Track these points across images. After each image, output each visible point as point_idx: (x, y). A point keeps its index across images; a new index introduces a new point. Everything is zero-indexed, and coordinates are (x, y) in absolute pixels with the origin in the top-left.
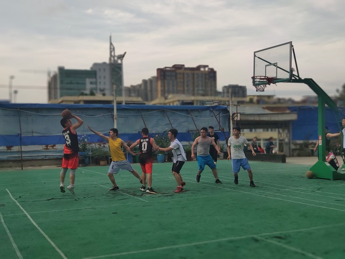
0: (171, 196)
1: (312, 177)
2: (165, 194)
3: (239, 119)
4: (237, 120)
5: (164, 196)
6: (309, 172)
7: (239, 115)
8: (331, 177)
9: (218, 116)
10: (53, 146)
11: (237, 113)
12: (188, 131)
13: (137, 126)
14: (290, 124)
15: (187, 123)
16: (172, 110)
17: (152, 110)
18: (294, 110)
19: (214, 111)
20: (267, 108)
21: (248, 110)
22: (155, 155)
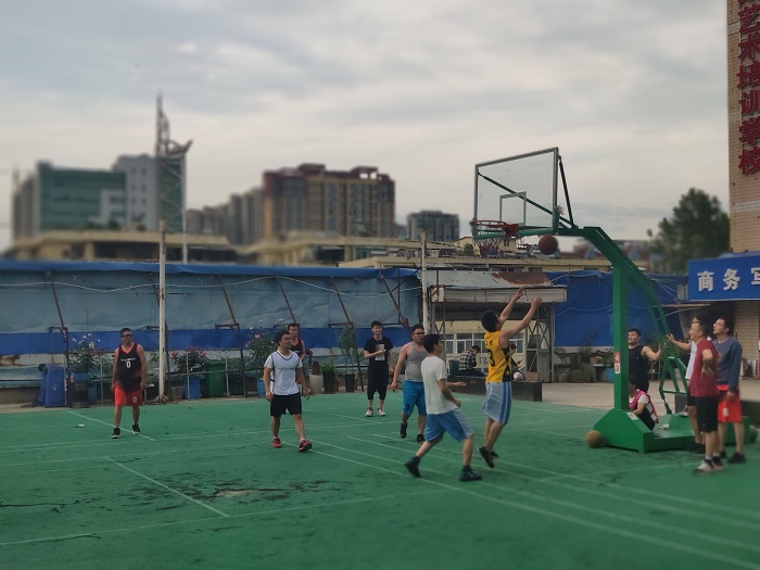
0: (282, 497)
1: (599, 443)
2: (269, 494)
3: (441, 300)
4: (437, 302)
5: (267, 498)
6: (593, 433)
7: (441, 289)
8: (640, 446)
9: (395, 294)
10: (13, 359)
11: (438, 286)
12: (330, 325)
13: (211, 312)
14: (553, 312)
15: (326, 307)
16: (293, 277)
17: (248, 277)
18: (558, 281)
19: (387, 281)
20: (502, 275)
21: (462, 279)
22: (253, 380)
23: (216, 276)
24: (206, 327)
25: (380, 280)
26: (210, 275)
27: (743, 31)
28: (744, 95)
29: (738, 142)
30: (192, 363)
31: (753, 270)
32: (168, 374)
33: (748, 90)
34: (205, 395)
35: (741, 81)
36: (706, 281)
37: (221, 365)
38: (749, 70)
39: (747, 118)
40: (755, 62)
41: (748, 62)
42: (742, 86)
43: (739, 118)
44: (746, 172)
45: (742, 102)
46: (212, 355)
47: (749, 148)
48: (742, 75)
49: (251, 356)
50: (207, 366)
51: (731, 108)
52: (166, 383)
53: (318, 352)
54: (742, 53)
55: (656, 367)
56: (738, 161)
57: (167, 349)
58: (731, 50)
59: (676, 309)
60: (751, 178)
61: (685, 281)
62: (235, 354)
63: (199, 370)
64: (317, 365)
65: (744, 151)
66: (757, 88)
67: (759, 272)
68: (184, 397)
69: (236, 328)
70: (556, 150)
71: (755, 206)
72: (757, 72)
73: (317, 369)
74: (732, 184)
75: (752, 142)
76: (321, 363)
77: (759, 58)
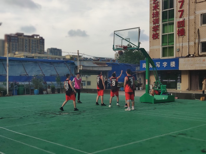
0: (80, 114)
3: (81, 69)
7: (81, 66)
8: (153, 102)
9: (69, 67)
12: (51, 75)
13: (19, 71)
14: (108, 73)
15: (50, 70)
16: (41, 62)
17: (29, 61)
18: (109, 65)
19: (67, 64)
20: (95, 63)
21: (86, 64)
22: (33, 90)
23: (20, 61)
24: (17, 75)
25: (64, 63)
26: (18, 61)
27: (154, 3)
28: (154, 19)
29: (152, 31)
30: (15, 85)
31: (156, 63)
32: (9, 88)
33: (155, 18)
34: (18, 94)
35: (153, 16)
36: (144, 65)
37: (23, 86)
38: (155, 13)
39: (154, 25)
40: (157, 11)
41: (155, 11)
42: (153, 17)
43: (153, 25)
44: (154, 39)
45: (153, 21)
46: (20, 83)
47: (155, 33)
48: (153, 14)
49: (32, 83)
50: (19, 86)
51: (150, 23)
52: (9, 91)
53: (48, 83)
54: (154, 9)
56: (152, 36)
57: (9, 81)
58: (151, 8)
59: (135, 73)
60: (155, 40)
61: (139, 66)
62: (27, 83)
63: (16, 87)
64: (49, 86)
65: (153, 34)
66: (157, 18)
67: (158, 63)
68: (13, 95)
69: (27, 75)
70: (139, 28)
71: (156, 47)
72: (157, 14)
73: (49, 87)
74: (150, 42)
75: (155, 31)
76: (51, 86)
77: (158, 10)
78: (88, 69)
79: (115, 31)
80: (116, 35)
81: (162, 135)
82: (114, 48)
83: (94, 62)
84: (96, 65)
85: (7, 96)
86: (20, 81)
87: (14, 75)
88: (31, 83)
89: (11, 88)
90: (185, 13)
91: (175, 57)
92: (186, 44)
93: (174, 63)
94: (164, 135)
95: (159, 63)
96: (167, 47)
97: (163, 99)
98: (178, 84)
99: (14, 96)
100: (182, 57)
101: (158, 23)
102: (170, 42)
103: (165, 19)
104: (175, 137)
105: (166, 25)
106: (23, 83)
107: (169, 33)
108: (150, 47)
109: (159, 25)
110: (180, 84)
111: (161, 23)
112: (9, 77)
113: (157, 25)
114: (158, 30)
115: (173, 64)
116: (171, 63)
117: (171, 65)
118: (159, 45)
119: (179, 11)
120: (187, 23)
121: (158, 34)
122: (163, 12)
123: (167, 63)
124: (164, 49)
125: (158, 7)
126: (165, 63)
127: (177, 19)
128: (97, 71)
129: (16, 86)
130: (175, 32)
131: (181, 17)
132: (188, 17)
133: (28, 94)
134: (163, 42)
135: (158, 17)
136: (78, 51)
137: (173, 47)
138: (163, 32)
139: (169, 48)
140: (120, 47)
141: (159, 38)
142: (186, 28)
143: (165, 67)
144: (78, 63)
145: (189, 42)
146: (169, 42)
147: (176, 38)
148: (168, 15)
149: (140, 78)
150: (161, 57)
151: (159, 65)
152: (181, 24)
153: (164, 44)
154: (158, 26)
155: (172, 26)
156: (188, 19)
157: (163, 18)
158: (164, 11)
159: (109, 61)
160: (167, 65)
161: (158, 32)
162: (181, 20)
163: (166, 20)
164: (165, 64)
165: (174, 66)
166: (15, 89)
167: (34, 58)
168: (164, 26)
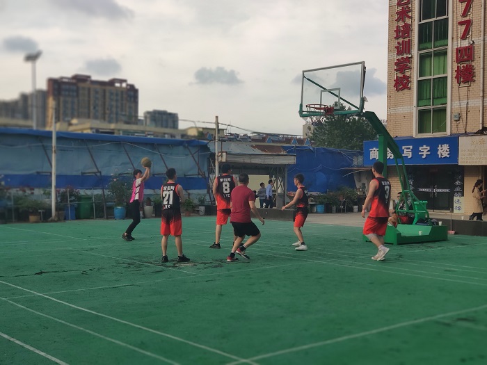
0: (220, 267)
3: (224, 160)
7: (224, 154)
8: (395, 242)
11: (222, 152)
12: (154, 175)
13: (81, 164)
14: (286, 169)
16: (131, 143)
17: (103, 141)
18: (290, 151)
19: (190, 148)
20: (257, 147)
21: (234, 148)
22: (111, 208)
23: (82, 140)
24: (75, 173)
25: (184, 146)
26: (78, 139)
27: (399, 4)
28: (398, 43)
29: (393, 71)
30: (71, 196)
31: (403, 147)
32: (56, 203)
33: (401, 40)
34: (78, 217)
35: (397, 34)
36: (375, 154)
37: (89, 198)
38: (401, 29)
39: (400, 57)
40: (406, 24)
41: (401, 24)
42: (397, 38)
43: (395, 57)
44: (398, 90)
45: (397, 47)
46: (82, 192)
47: (400, 75)
48: (397, 31)
49: (109, 193)
50: (79, 198)
51: (390, 51)
52: (56, 210)
54: (398, 18)
55: (344, 205)
56: (394, 83)
57: (56, 187)
58: (391, 15)
59: (352, 171)
60: (401, 93)
61: (361, 154)
62: (98, 192)
63: (74, 201)
64: (149, 199)
65: (397, 77)
66: (406, 40)
67: (407, 148)
68: (66, 219)
69: (98, 174)
70: (363, 63)
71: (402, 110)
72: (407, 29)
73: (149, 202)
74: (389, 97)
75: (402, 72)
76: (152, 199)
77: (408, 21)
78: (241, 160)
79: (304, 72)
80: (308, 79)
81: (416, 319)
82: (301, 111)
83: (254, 144)
84: (258, 152)
85: (53, 221)
86: (82, 186)
87: (69, 173)
88: (107, 192)
89: (61, 202)
90: (474, 28)
91: (448, 133)
92: (476, 103)
93: (446, 147)
94: (422, 320)
95: (409, 148)
96: (429, 110)
97: (420, 233)
98: (455, 198)
99: (68, 222)
100: (466, 134)
101: (409, 52)
102: (438, 98)
103: (426, 42)
104: (448, 325)
105: (429, 55)
106: (89, 192)
107: (435, 77)
108: (389, 108)
109: (411, 57)
110: (462, 199)
111: (415, 52)
112: (58, 177)
113: (405, 56)
114: (409, 68)
115: (444, 151)
116: (439, 148)
117: (439, 153)
118: (412, 104)
119: (461, 23)
120: (479, 52)
121: (408, 77)
122: (420, 26)
123: (429, 148)
124: (422, 115)
125: (410, 14)
126: (425, 147)
127: (454, 43)
128: (260, 164)
129: (73, 198)
130: (450, 73)
131: (464, 37)
132: (482, 38)
133: (100, 216)
134: (420, 98)
135: (408, 36)
136: (217, 117)
137: (444, 110)
138: (421, 73)
139: (435, 111)
140: (316, 108)
141: (410, 89)
142: (478, 65)
143: (424, 157)
144: (215, 147)
145: (483, 97)
146: (433, 98)
147: (452, 88)
148: (434, 33)
149: (364, 184)
150: (414, 133)
151: (410, 153)
152: (466, 54)
153: (422, 103)
154: (409, 60)
155: (442, 58)
156: (482, 42)
157: (421, 41)
158: (423, 22)
159: (289, 143)
160: (429, 153)
161: (407, 74)
162: (465, 43)
163: (427, 45)
164: (425, 151)
165: (446, 154)
166: (71, 205)
167: (113, 133)
168: (422, 58)
